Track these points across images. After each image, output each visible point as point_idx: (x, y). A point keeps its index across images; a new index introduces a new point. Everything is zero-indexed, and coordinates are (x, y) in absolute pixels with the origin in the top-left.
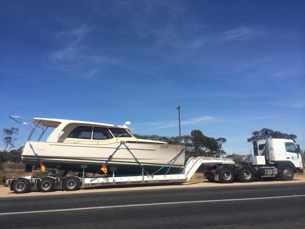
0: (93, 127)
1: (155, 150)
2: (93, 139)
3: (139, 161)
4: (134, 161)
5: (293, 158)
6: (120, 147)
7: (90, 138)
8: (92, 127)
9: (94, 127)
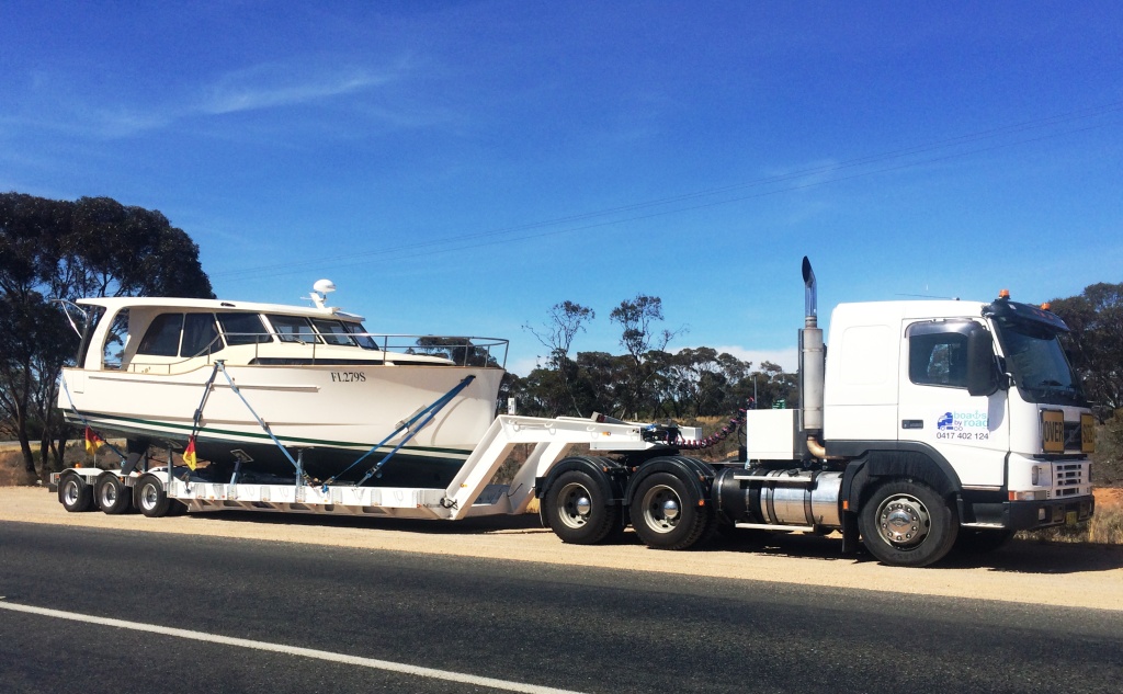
0: (185, 313)
1: (315, 390)
2: (182, 355)
3: (275, 431)
4: (261, 431)
5: (947, 421)
6: (215, 383)
7: (176, 355)
8: (182, 314)
9: (188, 315)
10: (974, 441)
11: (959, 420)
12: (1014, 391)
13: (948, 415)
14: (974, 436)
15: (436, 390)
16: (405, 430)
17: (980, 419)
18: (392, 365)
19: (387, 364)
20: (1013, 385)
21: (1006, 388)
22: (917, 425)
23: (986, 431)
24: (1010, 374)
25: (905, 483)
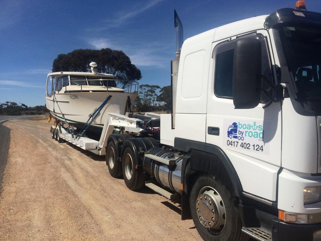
1: (68, 102)
5: (233, 130)
10: (251, 152)
11: (241, 130)
12: (287, 103)
13: (235, 124)
14: (251, 147)
15: (101, 102)
16: (92, 118)
17: (257, 131)
18: (92, 92)
19: (90, 92)
20: (287, 96)
21: (280, 99)
22: (215, 132)
23: (261, 143)
24: (284, 85)
25: (210, 179)
